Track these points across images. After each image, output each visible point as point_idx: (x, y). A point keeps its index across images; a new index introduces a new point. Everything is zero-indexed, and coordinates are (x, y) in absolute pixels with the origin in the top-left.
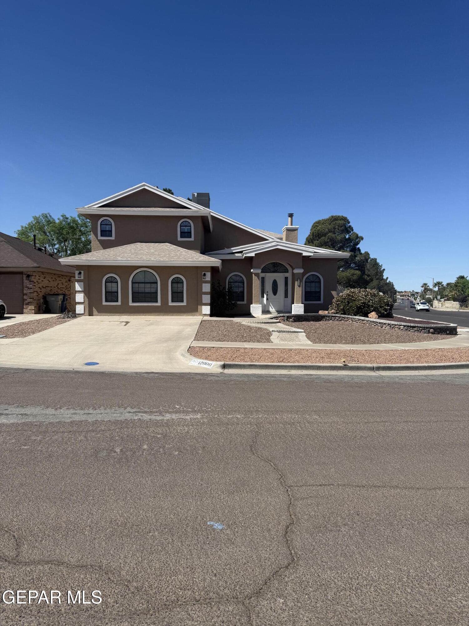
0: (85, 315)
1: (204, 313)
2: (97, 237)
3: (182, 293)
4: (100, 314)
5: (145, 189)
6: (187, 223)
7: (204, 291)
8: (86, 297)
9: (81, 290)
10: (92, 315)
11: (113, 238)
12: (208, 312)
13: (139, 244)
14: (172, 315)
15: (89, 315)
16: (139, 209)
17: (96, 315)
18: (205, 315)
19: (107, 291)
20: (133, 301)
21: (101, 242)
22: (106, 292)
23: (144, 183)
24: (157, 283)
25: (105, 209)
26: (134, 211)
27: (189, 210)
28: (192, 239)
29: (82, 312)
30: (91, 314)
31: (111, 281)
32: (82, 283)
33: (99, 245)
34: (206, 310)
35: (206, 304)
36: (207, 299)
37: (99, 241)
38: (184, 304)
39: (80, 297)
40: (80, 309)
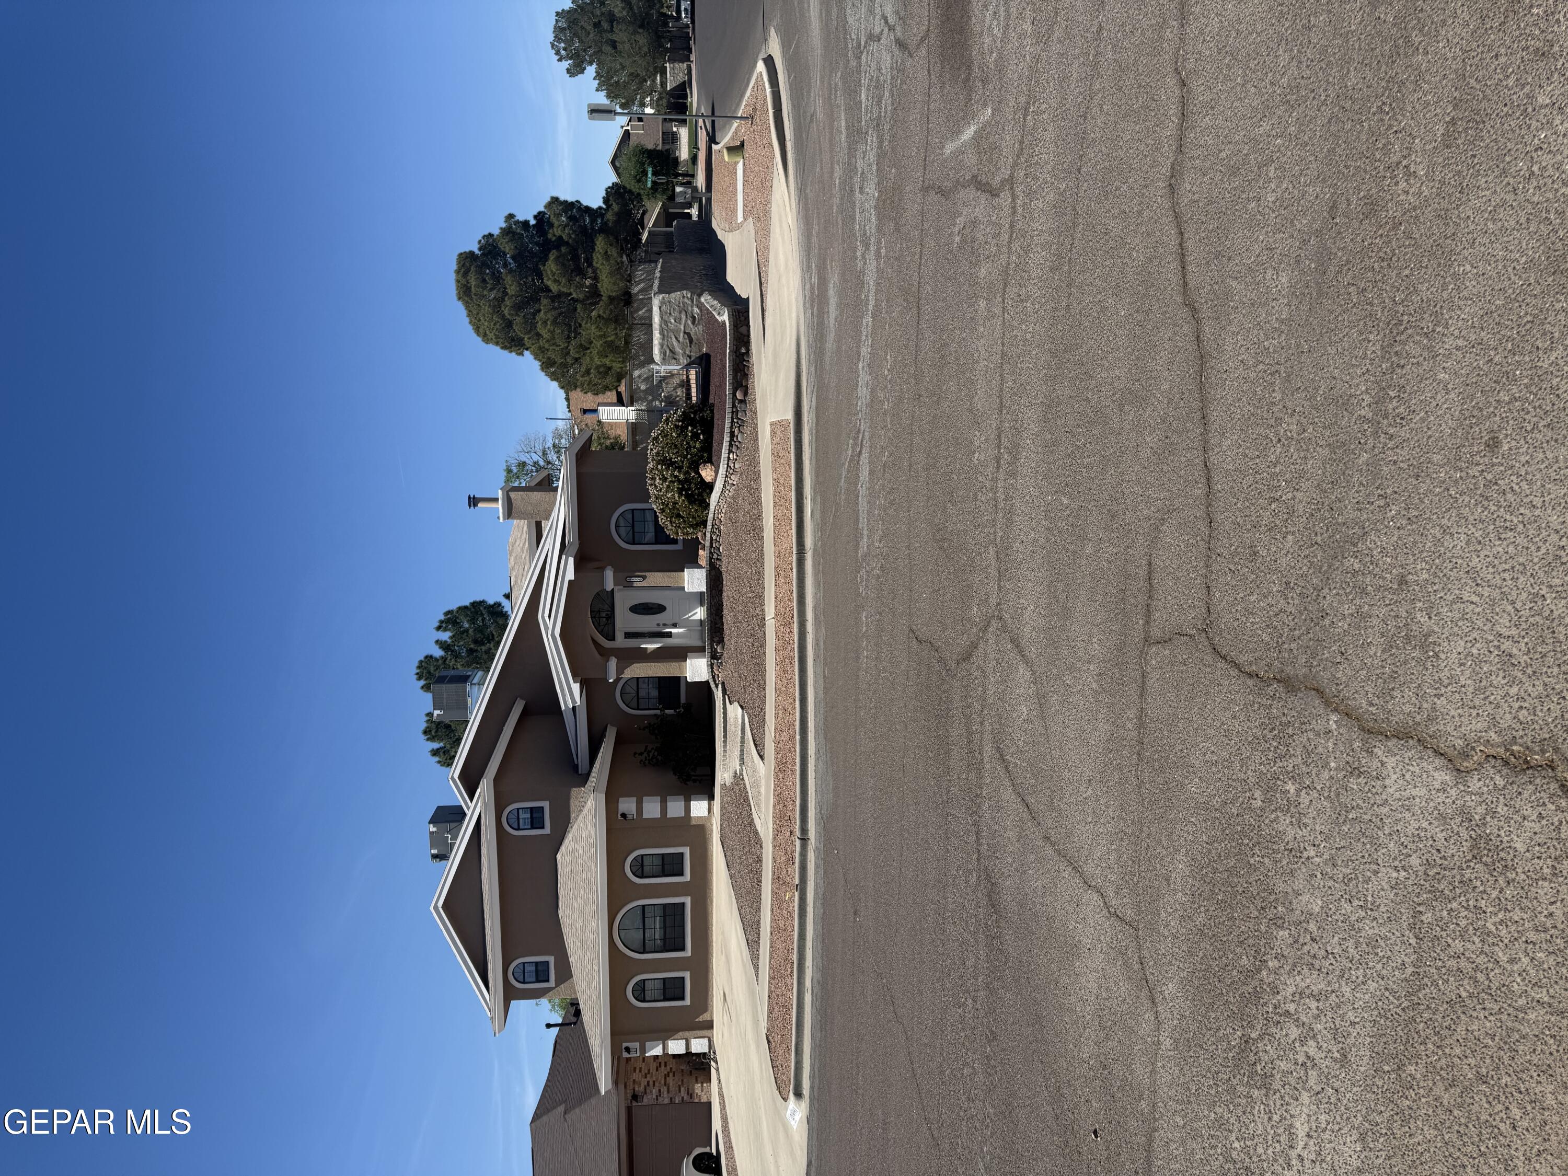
0: (710, 1035)
1: (706, 814)
2: (550, 989)
3: (663, 856)
4: (710, 1008)
5: (445, 906)
6: (511, 816)
7: (658, 815)
8: (676, 1037)
9: (661, 1046)
10: (712, 1021)
11: (551, 959)
12: (705, 804)
13: (560, 913)
14: (712, 873)
15: (712, 1027)
16: (487, 916)
17: (712, 1016)
18: (710, 810)
19: (662, 998)
20: (683, 949)
21: (559, 982)
22: (665, 999)
23: (432, 909)
24: (644, 906)
25: (491, 982)
26: (492, 928)
27: (483, 815)
28: (546, 805)
29: (706, 1041)
30: (710, 1025)
31: (641, 992)
32: (648, 1044)
33: (566, 984)
34: (699, 808)
35: (688, 809)
36: (675, 808)
37: (557, 985)
38: (686, 851)
39: (676, 1047)
40: (699, 1046)
